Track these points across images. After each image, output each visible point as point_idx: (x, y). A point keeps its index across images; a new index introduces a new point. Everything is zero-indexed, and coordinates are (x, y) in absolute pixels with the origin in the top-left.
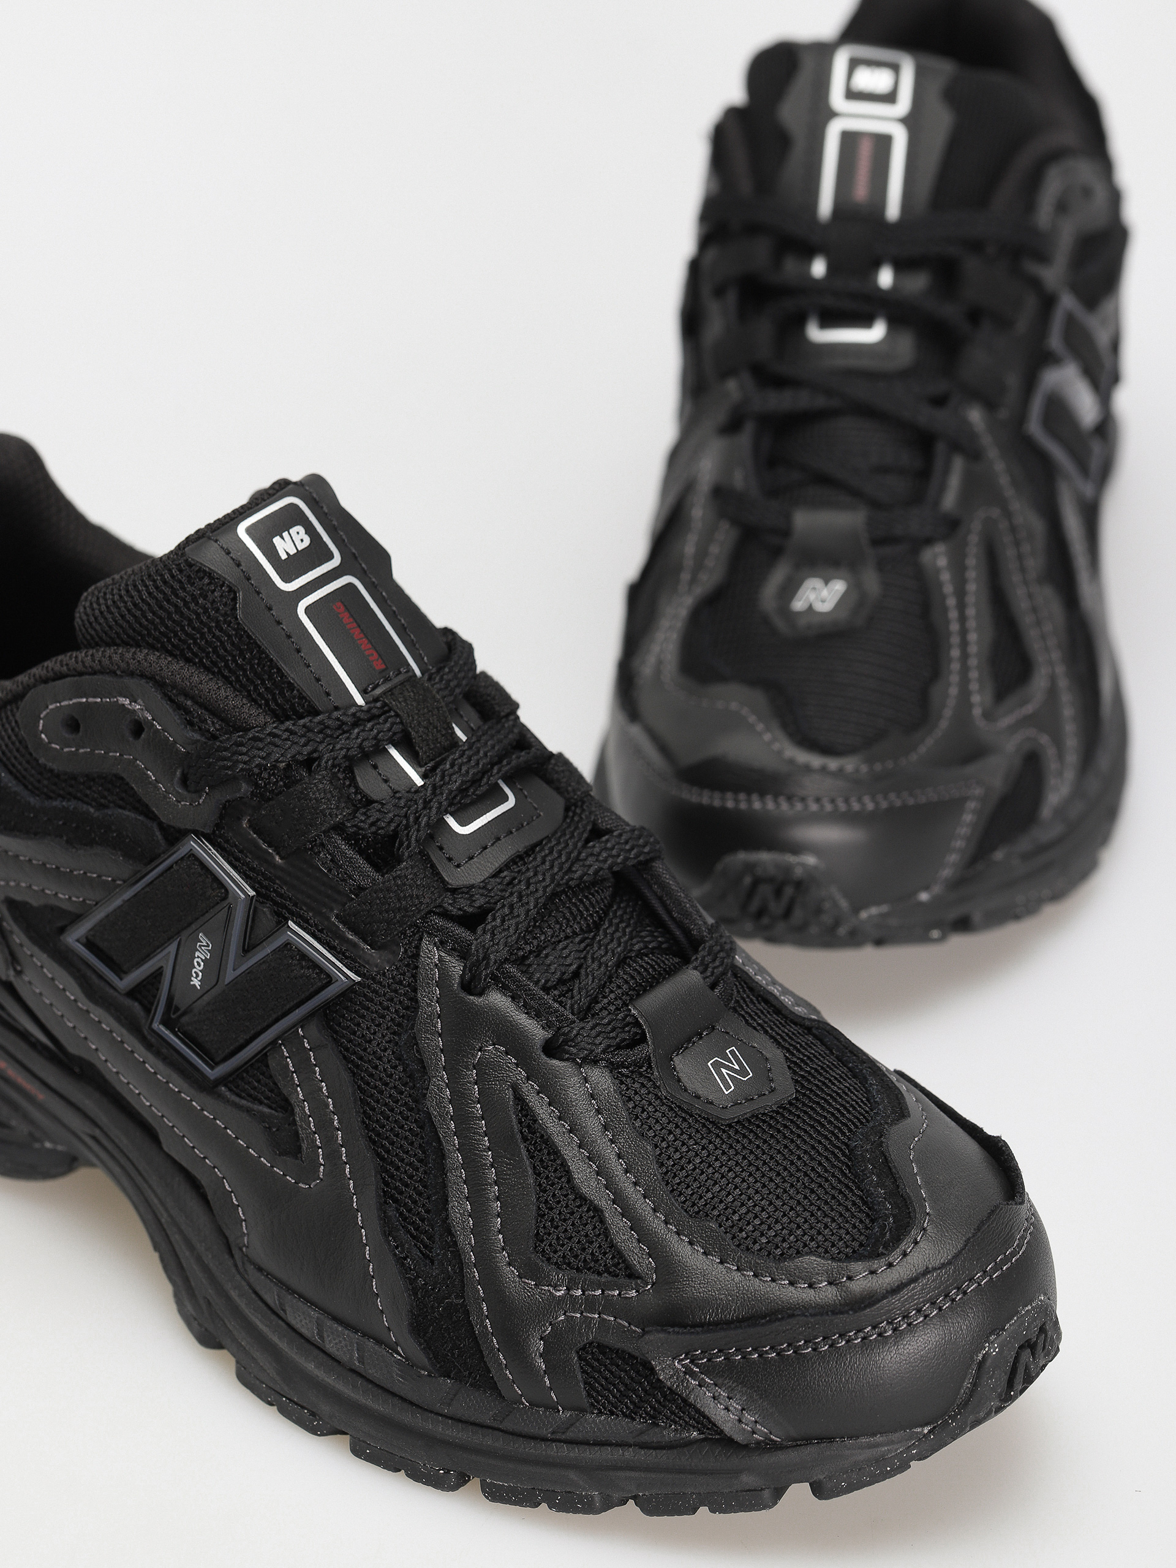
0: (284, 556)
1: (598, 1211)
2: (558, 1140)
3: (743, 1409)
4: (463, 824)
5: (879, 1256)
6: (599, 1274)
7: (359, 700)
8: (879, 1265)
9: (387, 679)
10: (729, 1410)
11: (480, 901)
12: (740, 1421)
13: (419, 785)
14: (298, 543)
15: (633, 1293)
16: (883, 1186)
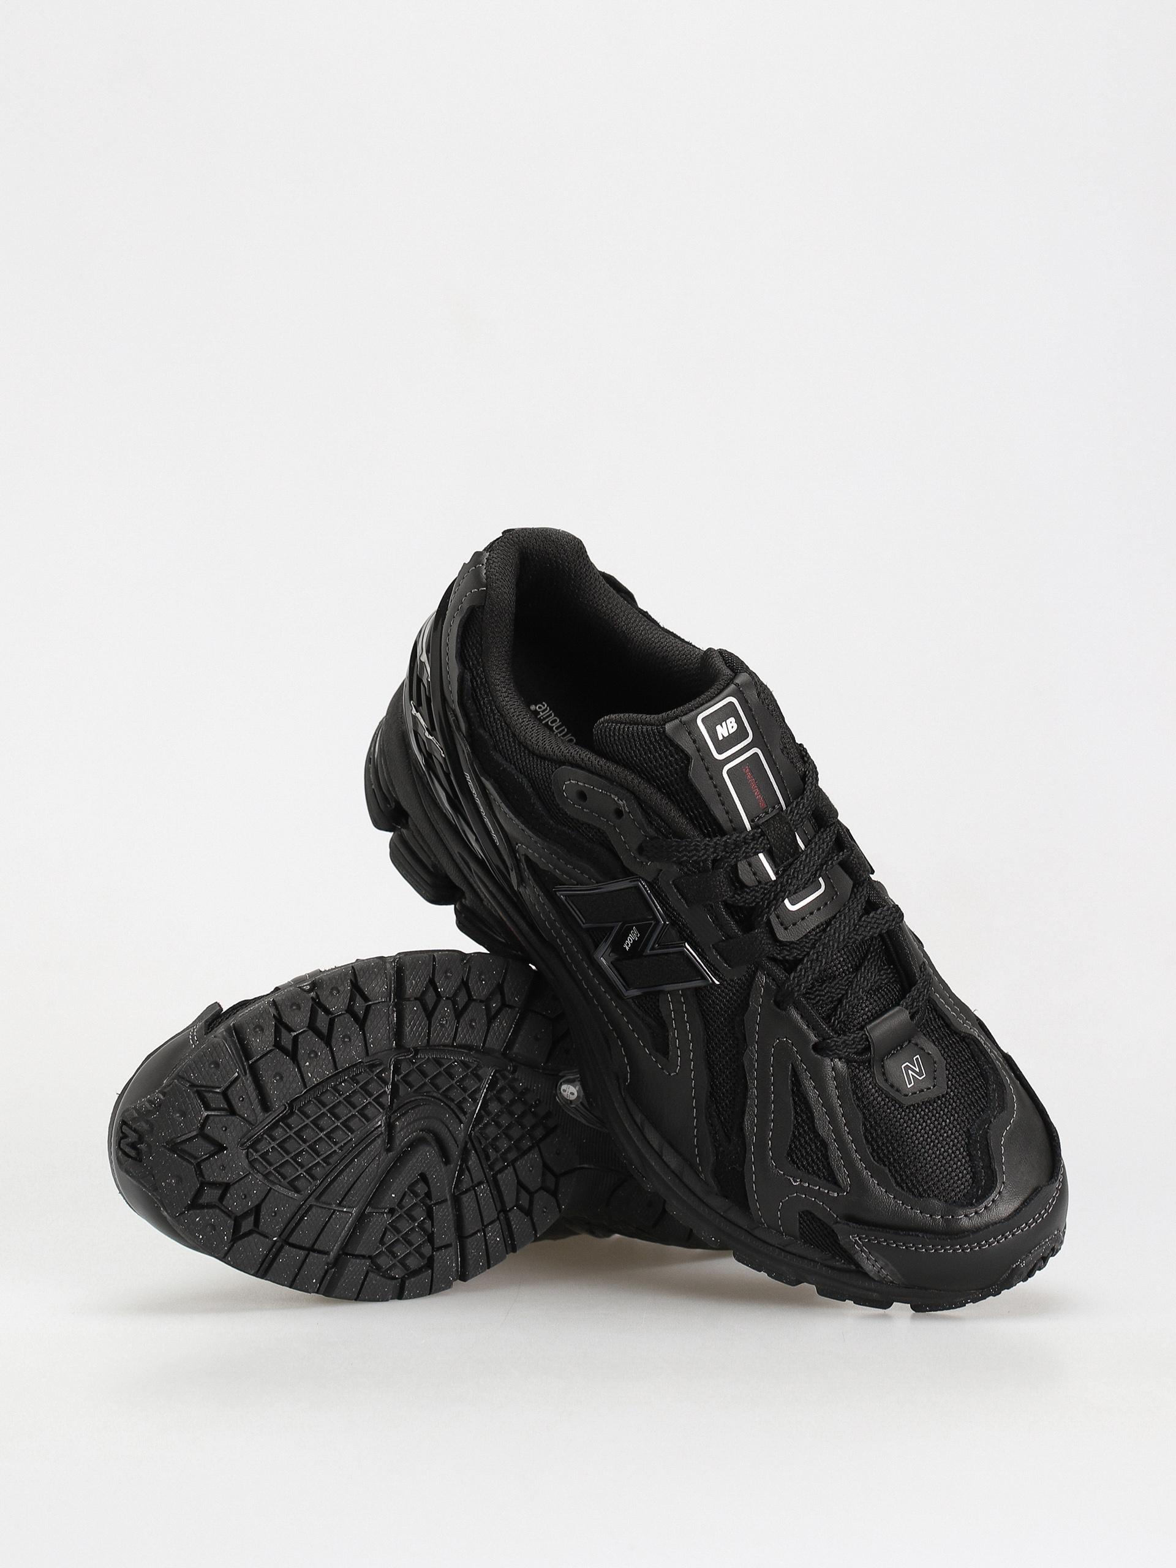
0: (721, 738)
1: (824, 1145)
2: (812, 1102)
3: (882, 1268)
4: (793, 904)
5: (972, 1205)
6: (820, 1178)
7: (748, 827)
8: (972, 1212)
9: (767, 813)
10: (874, 1266)
11: (795, 953)
12: (879, 1272)
13: (773, 879)
14: (730, 728)
15: (836, 1195)
16: (983, 1161)
